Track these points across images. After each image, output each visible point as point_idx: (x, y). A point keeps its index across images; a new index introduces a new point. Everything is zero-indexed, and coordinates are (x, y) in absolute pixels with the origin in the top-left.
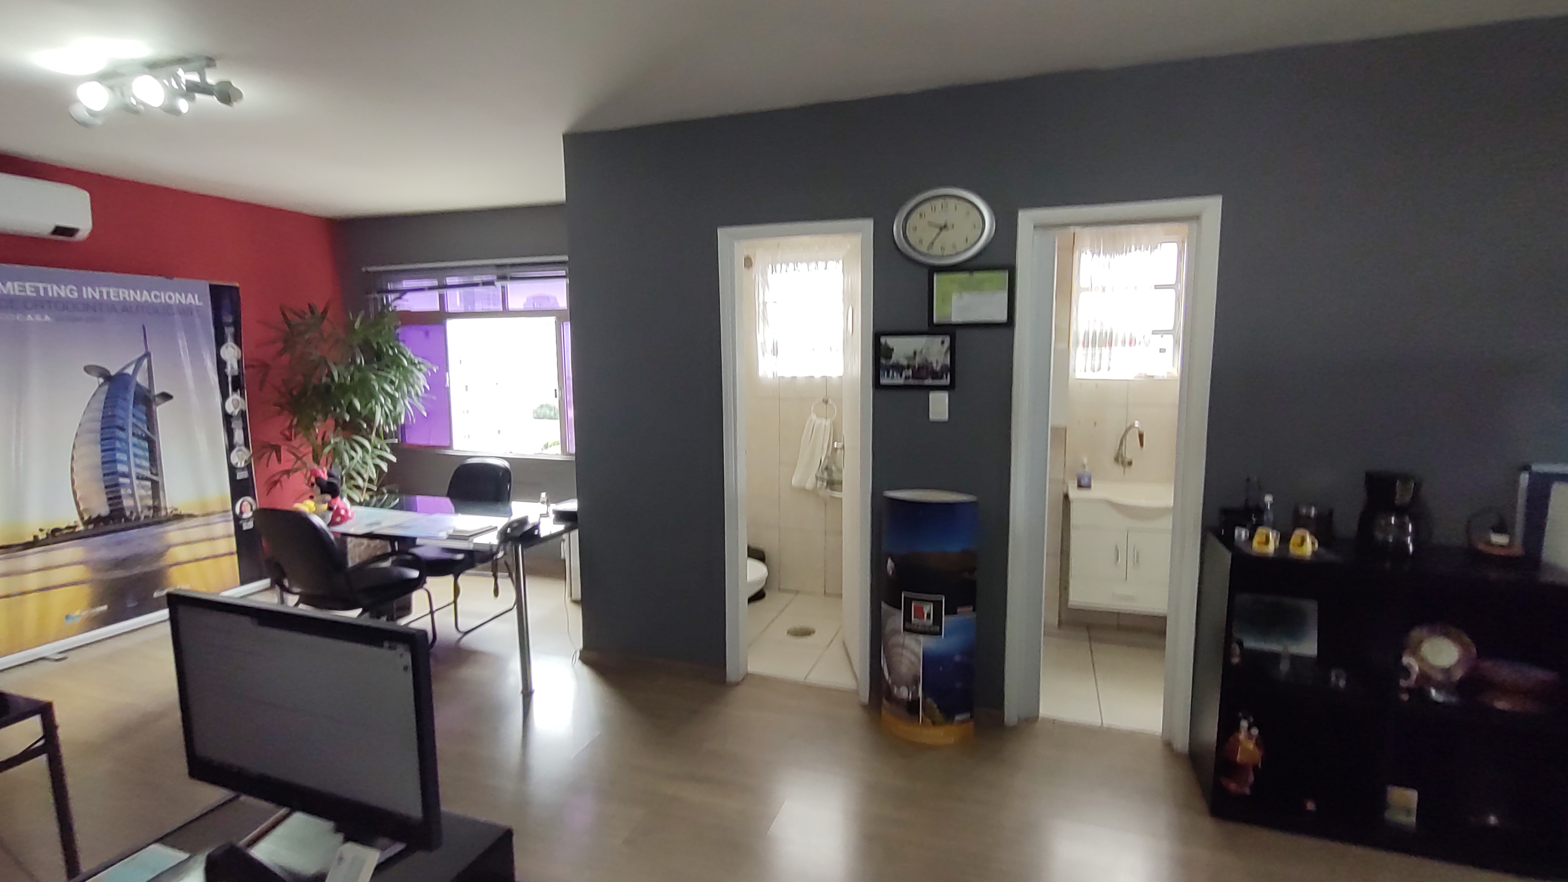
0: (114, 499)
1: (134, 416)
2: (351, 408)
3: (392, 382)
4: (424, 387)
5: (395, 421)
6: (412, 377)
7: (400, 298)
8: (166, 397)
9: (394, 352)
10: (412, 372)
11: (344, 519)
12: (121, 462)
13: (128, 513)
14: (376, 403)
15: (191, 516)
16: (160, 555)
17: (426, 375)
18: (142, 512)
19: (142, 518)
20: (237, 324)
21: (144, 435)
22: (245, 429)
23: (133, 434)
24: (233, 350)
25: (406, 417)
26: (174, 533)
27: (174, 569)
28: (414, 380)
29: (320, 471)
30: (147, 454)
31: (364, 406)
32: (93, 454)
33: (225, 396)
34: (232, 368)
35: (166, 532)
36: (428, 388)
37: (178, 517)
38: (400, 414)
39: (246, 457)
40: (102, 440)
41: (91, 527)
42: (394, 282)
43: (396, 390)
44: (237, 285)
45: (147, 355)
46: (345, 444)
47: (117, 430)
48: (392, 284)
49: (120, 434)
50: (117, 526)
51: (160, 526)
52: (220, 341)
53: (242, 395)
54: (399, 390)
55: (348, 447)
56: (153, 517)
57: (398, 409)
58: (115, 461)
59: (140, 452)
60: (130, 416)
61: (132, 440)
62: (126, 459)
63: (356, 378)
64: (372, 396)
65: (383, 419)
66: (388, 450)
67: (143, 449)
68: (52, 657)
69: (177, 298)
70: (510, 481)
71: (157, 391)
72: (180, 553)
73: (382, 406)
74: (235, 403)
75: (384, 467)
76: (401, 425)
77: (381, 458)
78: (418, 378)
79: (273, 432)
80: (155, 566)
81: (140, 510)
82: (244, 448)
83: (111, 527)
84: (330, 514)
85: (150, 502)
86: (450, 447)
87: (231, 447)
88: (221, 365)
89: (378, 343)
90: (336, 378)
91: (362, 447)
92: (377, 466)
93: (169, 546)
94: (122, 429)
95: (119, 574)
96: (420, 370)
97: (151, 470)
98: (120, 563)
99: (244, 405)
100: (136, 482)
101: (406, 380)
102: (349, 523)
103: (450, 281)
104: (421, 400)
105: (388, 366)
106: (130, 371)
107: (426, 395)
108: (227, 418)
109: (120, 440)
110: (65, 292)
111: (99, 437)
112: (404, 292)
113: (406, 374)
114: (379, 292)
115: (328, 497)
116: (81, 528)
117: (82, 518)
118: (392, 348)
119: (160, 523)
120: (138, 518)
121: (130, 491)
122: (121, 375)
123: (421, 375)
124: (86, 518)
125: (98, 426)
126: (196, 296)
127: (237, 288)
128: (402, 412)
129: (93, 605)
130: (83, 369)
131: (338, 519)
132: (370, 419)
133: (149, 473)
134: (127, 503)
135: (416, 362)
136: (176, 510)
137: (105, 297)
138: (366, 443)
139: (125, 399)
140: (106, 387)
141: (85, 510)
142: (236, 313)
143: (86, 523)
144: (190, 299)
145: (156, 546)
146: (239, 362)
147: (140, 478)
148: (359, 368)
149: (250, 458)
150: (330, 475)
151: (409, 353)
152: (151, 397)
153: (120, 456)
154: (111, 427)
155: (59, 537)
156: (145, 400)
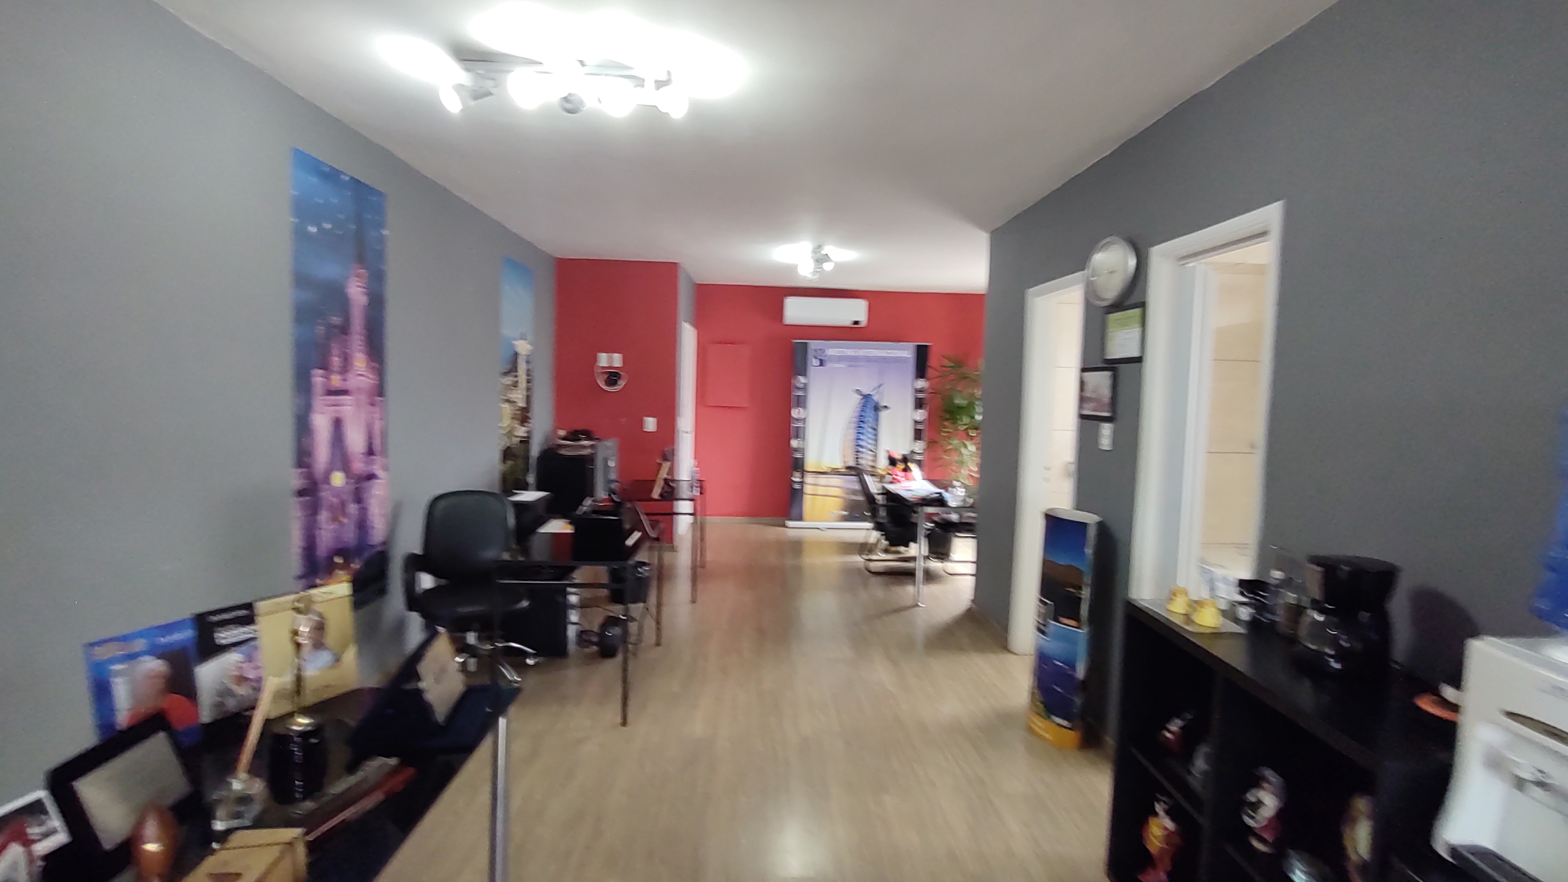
0: (857, 459)
1: (871, 416)
8: (886, 407)
12: (862, 440)
13: (862, 467)
20: (927, 368)
21: (874, 427)
22: (924, 430)
23: (869, 426)
24: (923, 383)
30: (874, 437)
32: (852, 434)
33: (916, 410)
39: (923, 447)
41: (845, 470)
44: (930, 344)
45: (882, 385)
47: (863, 423)
49: (864, 425)
52: (917, 378)
53: (925, 411)
58: (858, 439)
60: (870, 414)
61: (868, 429)
62: (864, 439)
67: (872, 434)
68: (821, 528)
69: (899, 354)
71: (882, 405)
74: (922, 415)
82: (922, 439)
83: (854, 472)
85: (872, 464)
87: (916, 438)
88: (915, 391)
94: (865, 423)
95: (854, 498)
98: (855, 492)
99: (925, 416)
100: (867, 451)
106: (871, 393)
108: (916, 423)
109: (863, 427)
111: (855, 426)
116: (842, 470)
117: (843, 465)
121: (864, 455)
122: (868, 394)
124: (845, 465)
125: (856, 420)
126: (909, 352)
127: (930, 346)
129: (842, 510)
130: (854, 391)
133: (873, 448)
134: (862, 462)
137: (866, 355)
139: (868, 408)
140: (861, 401)
141: (846, 461)
142: (927, 361)
143: (845, 468)
144: (906, 354)
146: (926, 390)
147: (869, 450)
149: (925, 447)
152: (879, 407)
153: (862, 437)
154: (861, 421)
155: (835, 472)
156: (877, 408)
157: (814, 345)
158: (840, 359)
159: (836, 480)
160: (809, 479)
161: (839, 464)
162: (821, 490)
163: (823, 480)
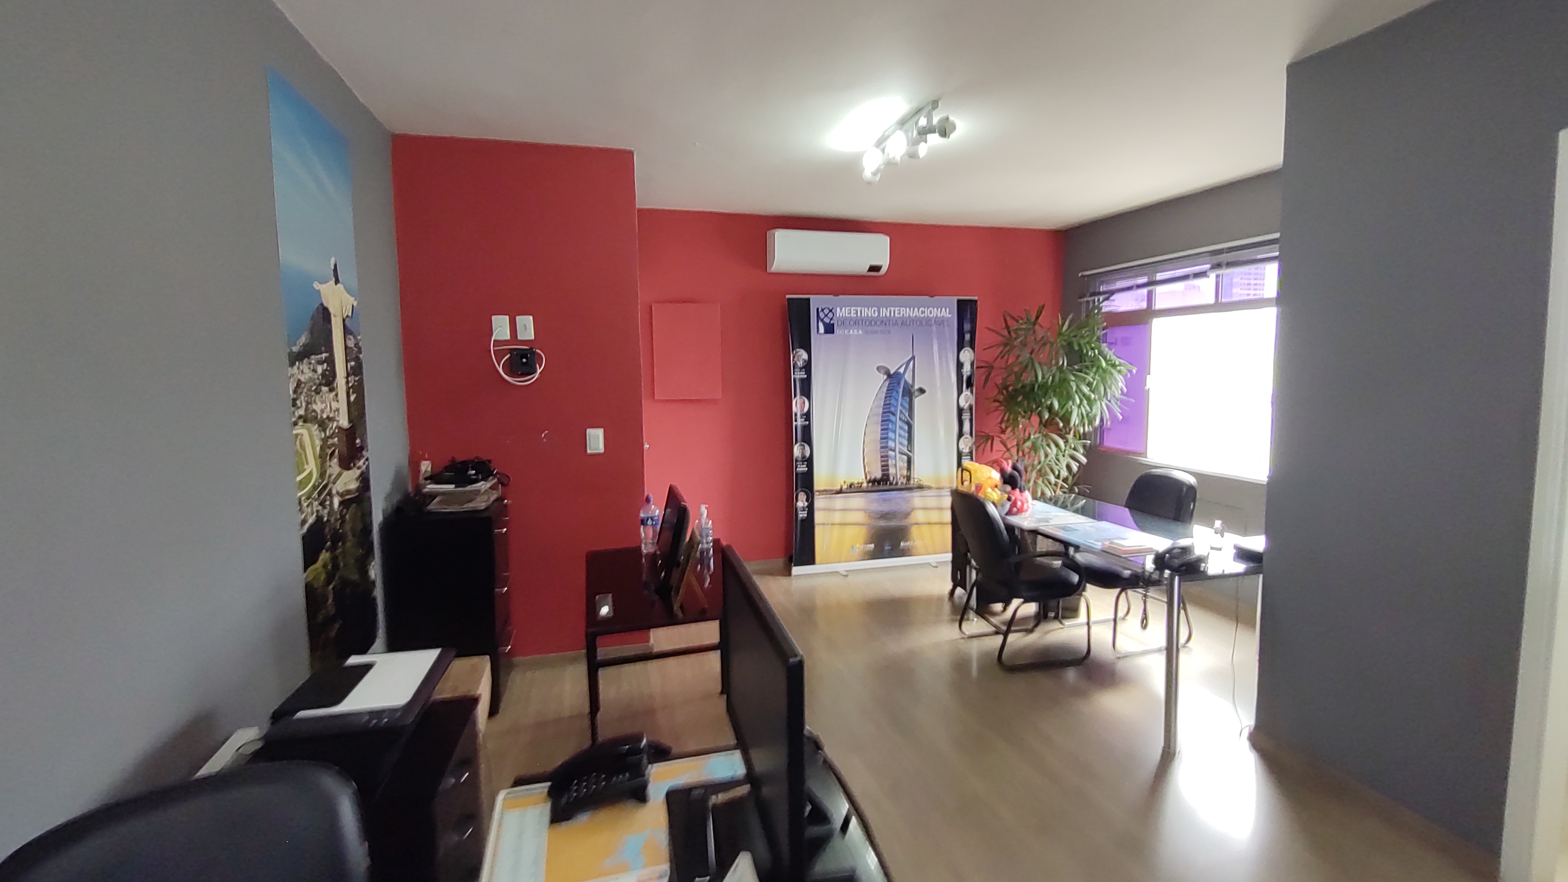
0: (885, 467)
1: (901, 404)
2: (1050, 408)
3: (1089, 385)
4: (1122, 390)
5: (1090, 423)
6: (1110, 378)
7: (1107, 299)
8: (922, 391)
9: (1095, 353)
10: (1112, 374)
11: (1020, 511)
12: (891, 439)
13: (891, 479)
14: (1073, 404)
15: (929, 488)
16: (907, 515)
17: (1125, 376)
18: (900, 479)
19: (899, 484)
20: (973, 333)
21: (906, 420)
22: (971, 420)
23: (900, 419)
24: (968, 354)
25: (1102, 420)
26: (917, 499)
27: (915, 526)
28: (1112, 383)
29: (1005, 463)
30: (906, 435)
31: (1062, 406)
32: (876, 431)
33: (960, 392)
34: (967, 370)
35: (913, 497)
36: (1125, 390)
37: (921, 487)
38: (1095, 417)
39: (970, 445)
40: (882, 421)
41: (870, 484)
42: (1107, 283)
43: (1093, 392)
44: (976, 298)
45: (913, 358)
46: (1042, 441)
47: (891, 415)
48: (1104, 286)
49: (892, 418)
50: (885, 488)
51: (910, 491)
52: (960, 347)
53: (972, 392)
54: (1096, 392)
55: (1044, 444)
56: (906, 483)
57: (1094, 410)
58: (886, 438)
59: (902, 433)
60: (900, 402)
61: (899, 423)
62: (893, 437)
63: (1057, 378)
64: (1070, 397)
65: (1079, 419)
66: (1082, 451)
67: (904, 430)
68: (841, 572)
69: (935, 313)
70: (1194, 501)
71: (916, 387)
72: (919, 516)
73: (1079, 407)
74: (967, 399)
75: (1075, 467)
76: (1095, 427)
77: (1073, 458)
78: (1116, 380)
79: (992, 425)
80: (904, 523)
81: (898, 477)
82: (969, 436)
83: (881, 487)
84: (1008, 505)
85: (905, 473)
86: (1144, 454)
87: (960, 434)
88: (960, 365)
89: (1079, 345)
90: (1040, 378)
91: (1057, 445)
92: (1069, 467)
93: (913, 509)
94: (894, 414)
95: (882, 523)
96: (1119, 371)
97: (908, 447)
98: (884, 516)
99: (972, 401)
100: (898, 455)
101: (1103, 381)
102: (1023, 515)
103: (1160, 276)
104: (1119, 403)
105: (1087, 367)
106: (902, 370)
107: (1123, 397)
108: (960, 411)
109: (892, 421)
110: (869, 312)
111: (880, 419)
112: (1112, 293)
113: (1104, 375)
114: (1091, 295)
115: (1009, 488)
116: (865, 485)
117: (866, 478)
118: (1092, 349)
119: (910, 489)
120: (897, 484)
121: (894, 462)
122: (897, 373)
123: (1119, 378)
124: (868, 478)
125: (881, 410)
126: (948, 310)
127: (976, 301)
128: (1097, 415)
129: (866, 543)
130: (876, 368)
131: (1015, 510)
132: (1066, 419)
133: (906, 449)
134: (892, 471)
135: (1117, 363)
136: (920, 480)
137: (892, 315)
138: (1061, 442)
139: (897, 392)
140: (887, 383)
141: (869, 472)
142: (973, 322)
143: (869, 482)
144: (943, 313)
145: (904, 507)
146: (972, 364)
147: (902, 453)
148: (1060, 369)
149: (972, 445)
150: (1015, 468)
151: (1110, 354)
152: (912, 391)
153: (891, 435)
154: (887, 412)
155: (853, 489)
156: (909, 393)
157: (816, 302)
158: (857, 322)
159: (857, 501)
160: (819, 502)
161: (859, 477)
162: (837, 517)
163: (839, 502)
